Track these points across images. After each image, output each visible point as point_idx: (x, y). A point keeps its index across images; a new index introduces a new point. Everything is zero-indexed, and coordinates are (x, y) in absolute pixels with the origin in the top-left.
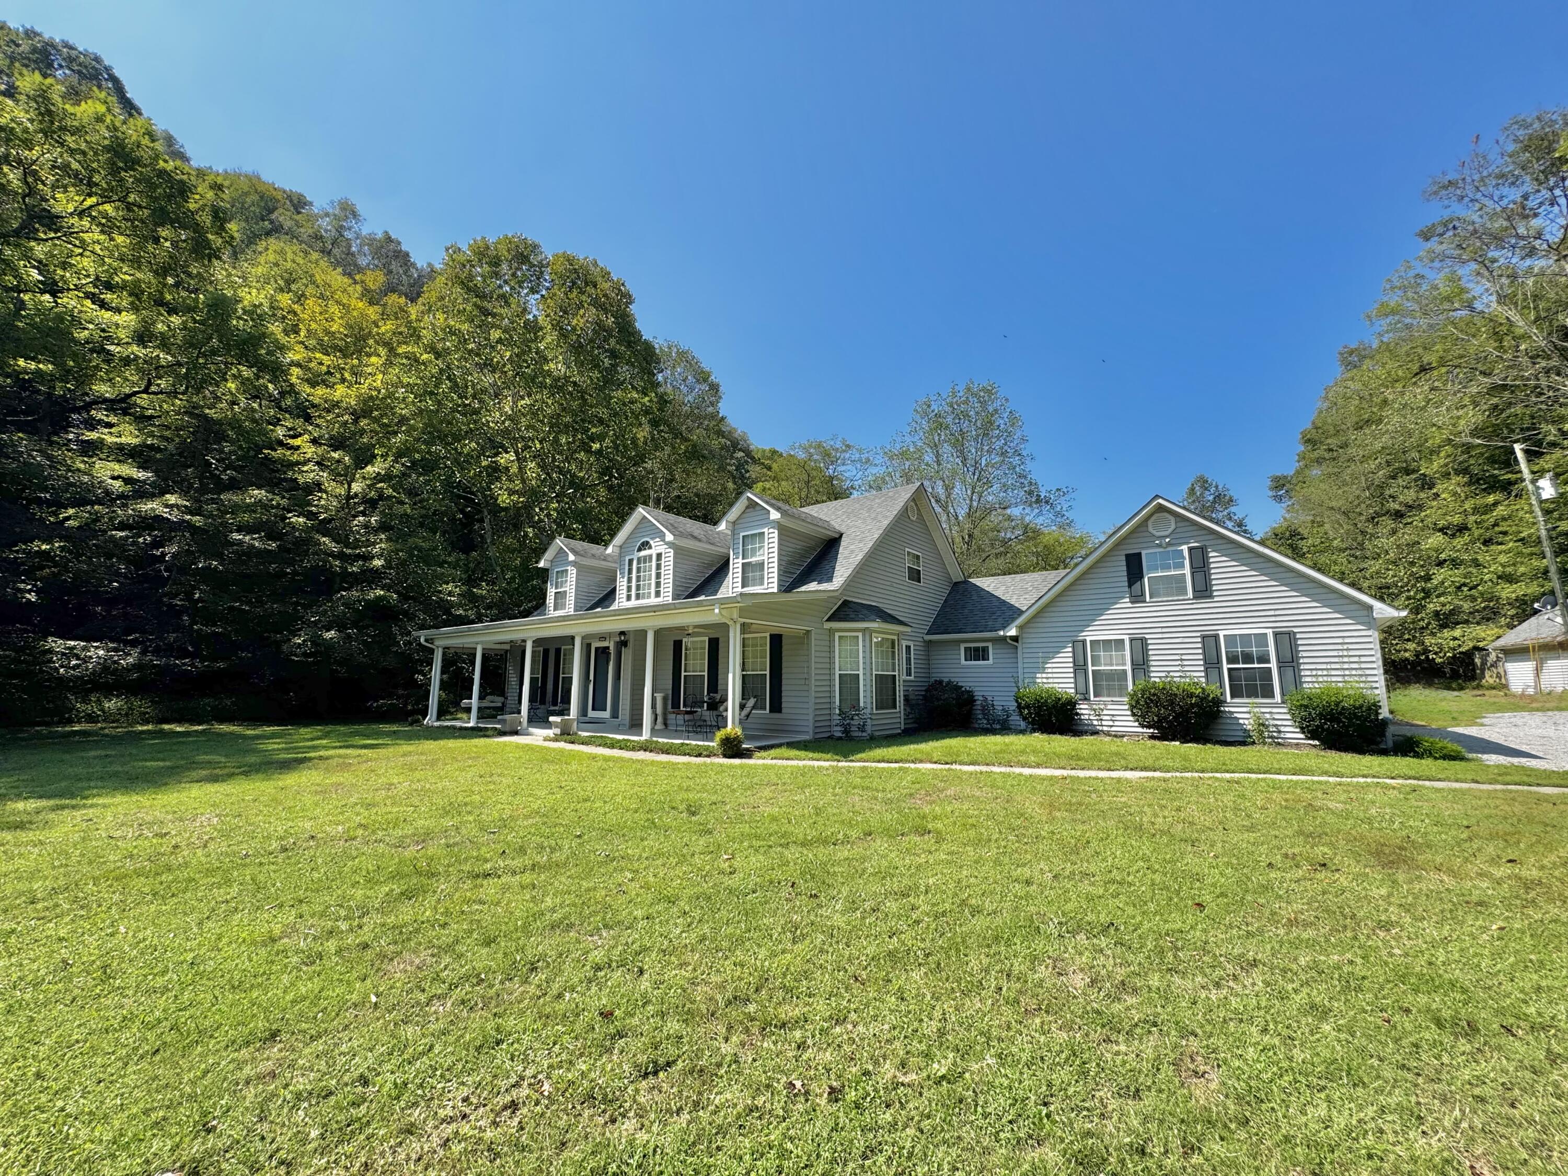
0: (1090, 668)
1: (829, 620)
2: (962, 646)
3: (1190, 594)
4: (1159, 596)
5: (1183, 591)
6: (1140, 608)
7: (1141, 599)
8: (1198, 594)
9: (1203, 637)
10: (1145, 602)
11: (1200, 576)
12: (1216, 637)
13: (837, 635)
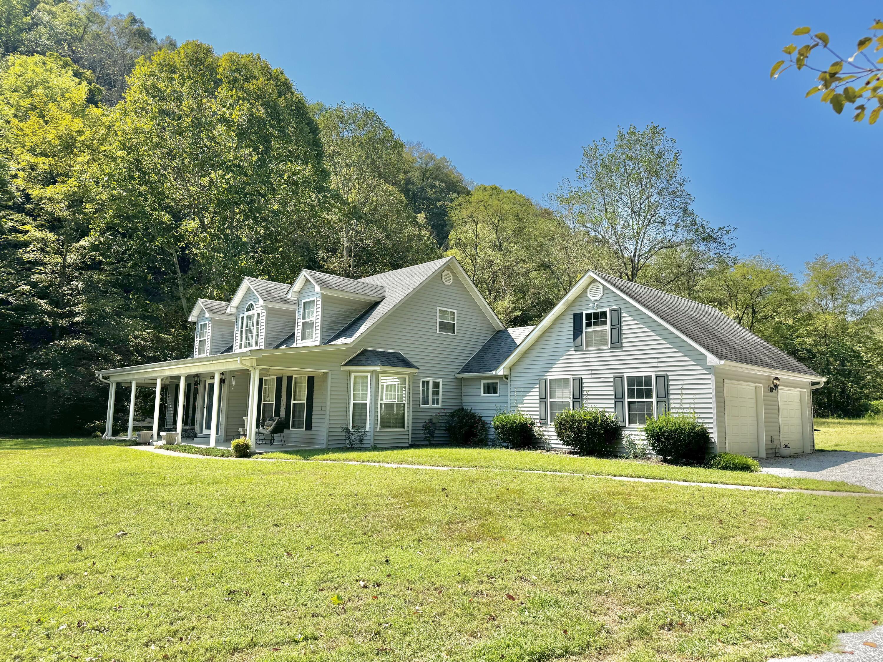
0: (549, 400)
1: (346, 364)
2: (482, 382)
3: (609, 346)
4: (592, 346)
5: (605, 342)
6: (580, 355)
7: (580, 348)
8: (614, 345)
9: (615, 378)
10: (582, 350)
11: (615, 331)
12: (622, 378)
13: (353, 375)
